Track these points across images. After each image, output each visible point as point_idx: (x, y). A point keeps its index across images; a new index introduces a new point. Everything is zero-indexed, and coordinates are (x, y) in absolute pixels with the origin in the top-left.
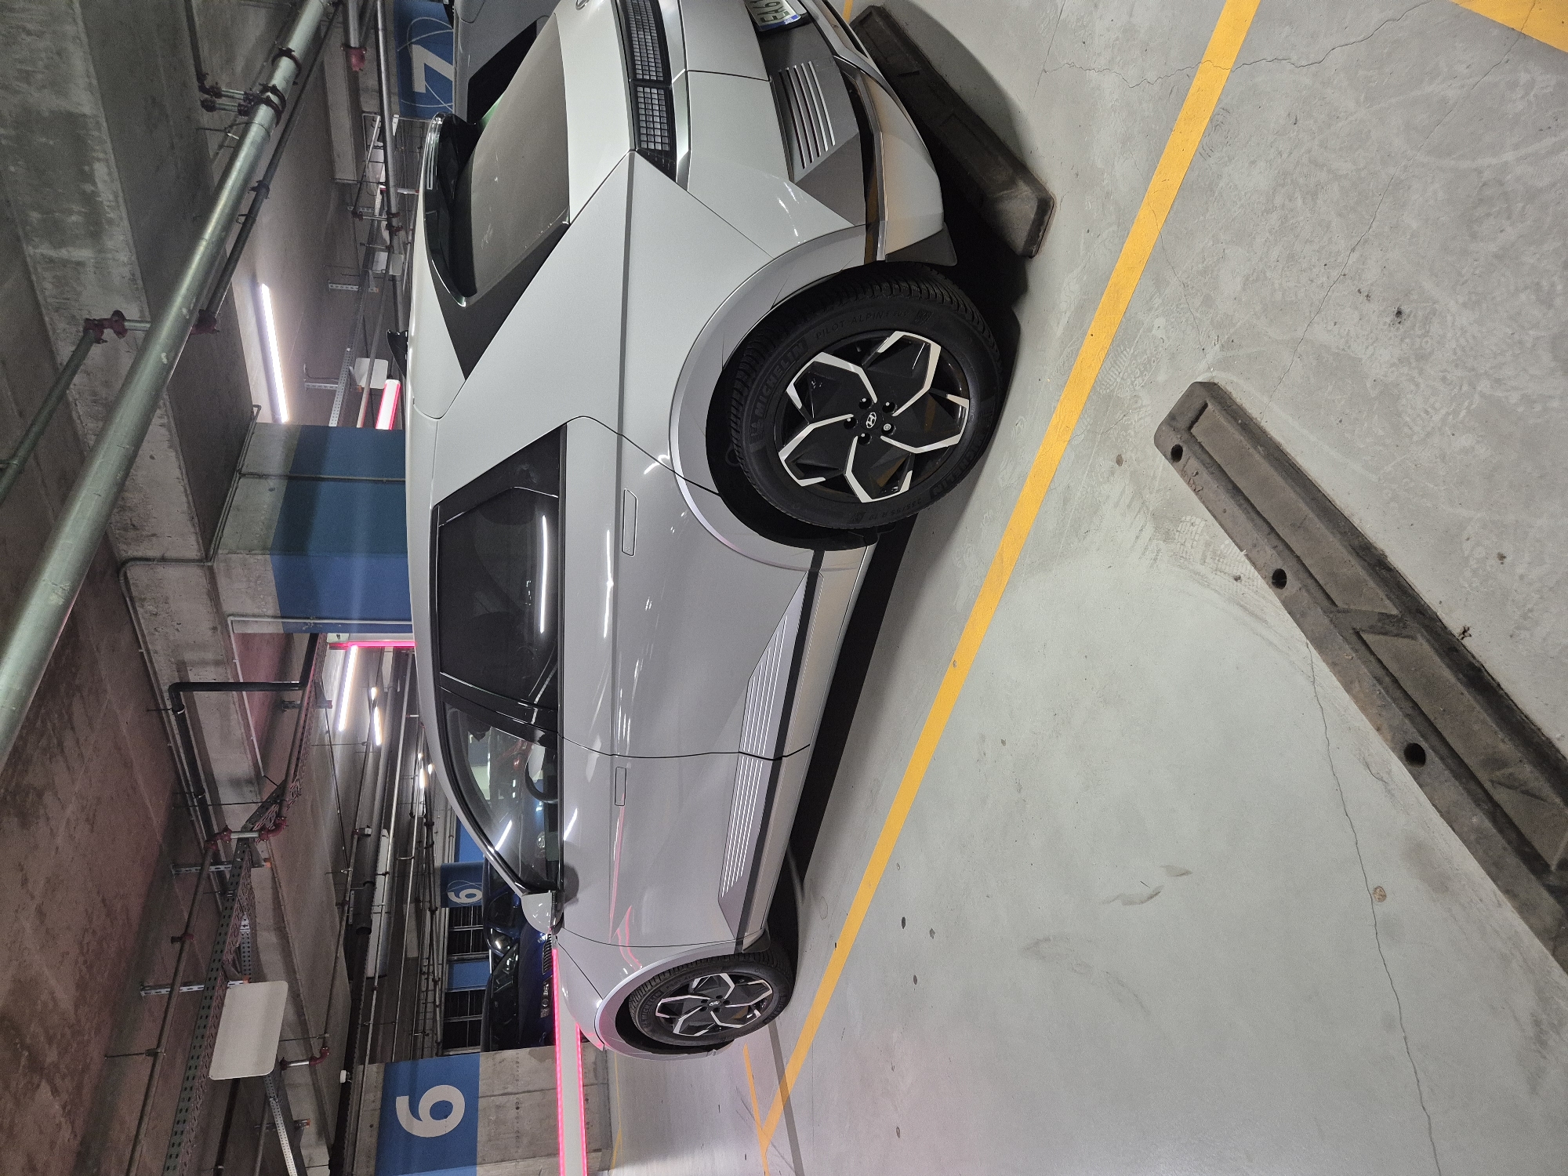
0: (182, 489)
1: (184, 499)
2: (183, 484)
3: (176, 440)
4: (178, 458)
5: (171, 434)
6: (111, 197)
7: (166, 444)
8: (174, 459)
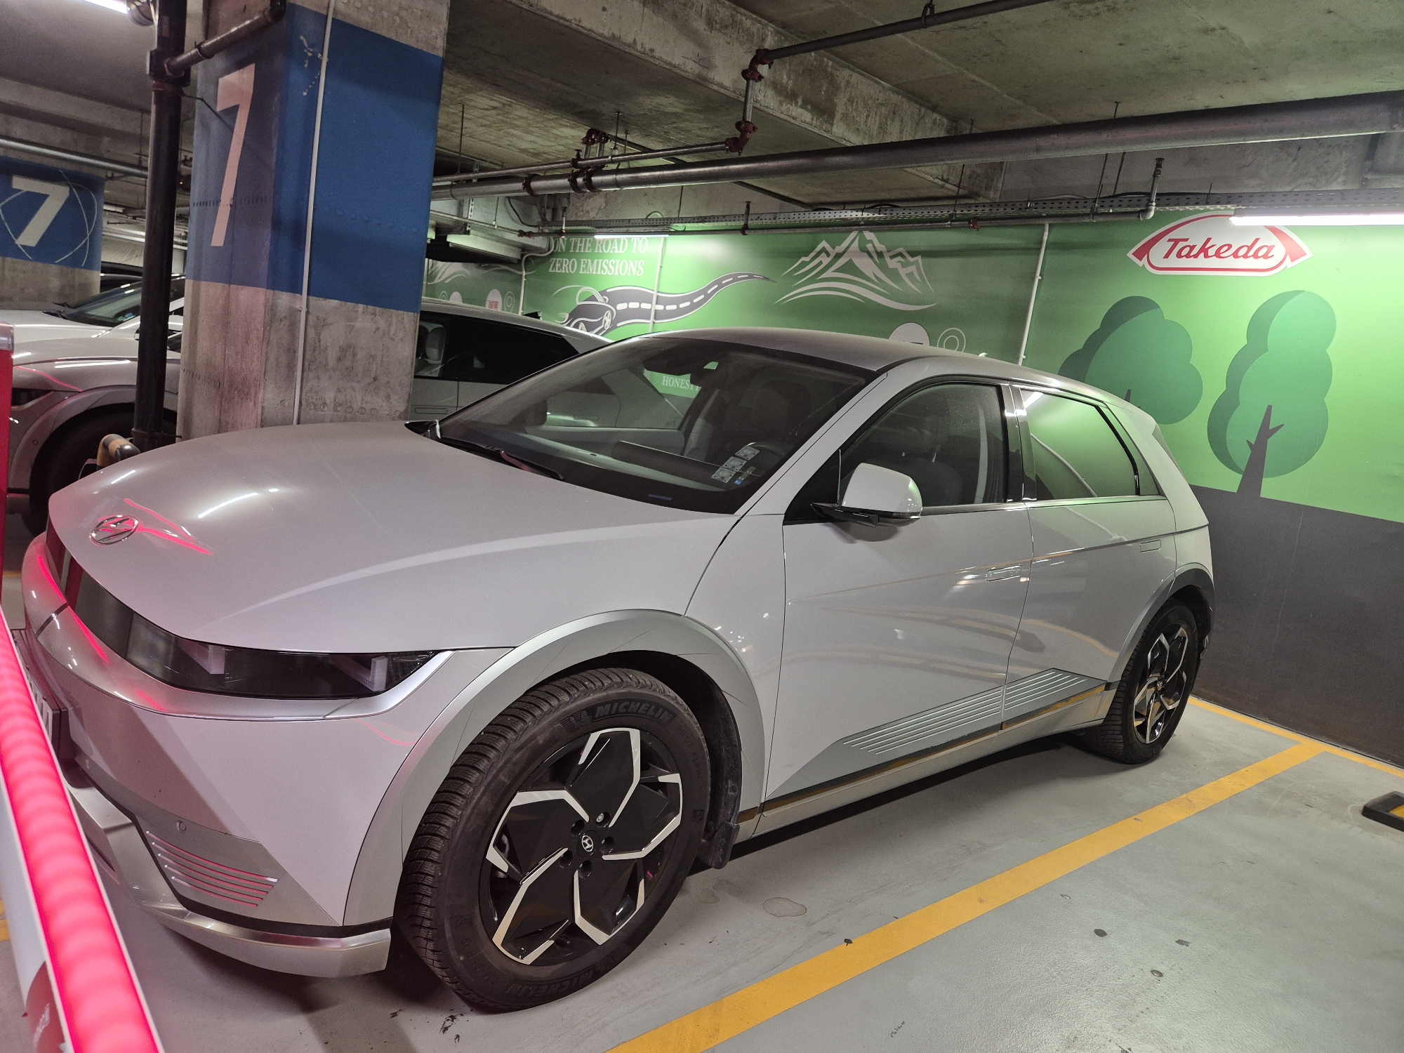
0: (568, 17)
1: (556, 12)
2: (573, 21)
3: (616, 44)
4: (602, 35)
5: (625, 44)
6: (794, 114)
7: (617, 34)
8: (601, 31)
